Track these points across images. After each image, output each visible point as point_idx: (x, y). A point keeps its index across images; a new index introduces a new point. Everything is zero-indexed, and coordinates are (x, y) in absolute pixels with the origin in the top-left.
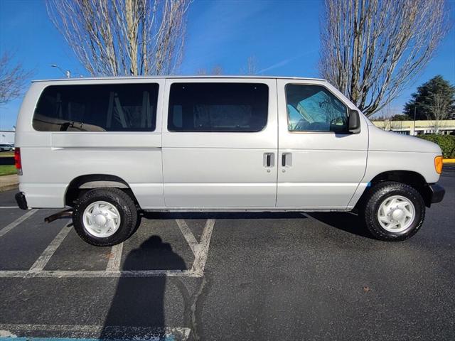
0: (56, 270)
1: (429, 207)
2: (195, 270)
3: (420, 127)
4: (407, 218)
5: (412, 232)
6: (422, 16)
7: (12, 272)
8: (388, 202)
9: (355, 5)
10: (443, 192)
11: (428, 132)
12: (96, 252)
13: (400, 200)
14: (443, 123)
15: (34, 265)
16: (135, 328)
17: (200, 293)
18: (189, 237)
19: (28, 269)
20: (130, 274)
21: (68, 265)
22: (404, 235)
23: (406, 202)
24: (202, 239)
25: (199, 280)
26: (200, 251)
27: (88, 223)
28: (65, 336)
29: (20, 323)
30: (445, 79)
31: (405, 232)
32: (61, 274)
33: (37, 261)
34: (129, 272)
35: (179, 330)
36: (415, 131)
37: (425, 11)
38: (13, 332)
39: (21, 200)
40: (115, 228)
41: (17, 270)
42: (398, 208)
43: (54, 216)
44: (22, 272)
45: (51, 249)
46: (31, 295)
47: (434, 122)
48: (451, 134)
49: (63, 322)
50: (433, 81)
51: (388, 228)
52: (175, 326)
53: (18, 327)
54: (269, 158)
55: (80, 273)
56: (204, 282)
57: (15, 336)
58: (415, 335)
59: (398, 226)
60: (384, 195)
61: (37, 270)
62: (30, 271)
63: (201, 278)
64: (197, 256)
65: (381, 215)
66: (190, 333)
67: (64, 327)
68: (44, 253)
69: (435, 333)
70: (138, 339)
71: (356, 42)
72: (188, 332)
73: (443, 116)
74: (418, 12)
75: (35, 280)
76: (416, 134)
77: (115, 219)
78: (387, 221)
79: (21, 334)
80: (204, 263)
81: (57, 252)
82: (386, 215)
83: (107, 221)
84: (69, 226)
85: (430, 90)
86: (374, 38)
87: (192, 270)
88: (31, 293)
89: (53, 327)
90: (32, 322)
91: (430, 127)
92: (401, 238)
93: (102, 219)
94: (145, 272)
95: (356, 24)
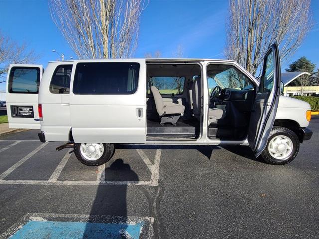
0: (66, 180)
1: (301, 143)
2: (152, 181)
3: (290, 91)
4: (287, 150)
5: (291, 159)
6: (294, 18)
7: (38, 181)
8: (275, 140)
9: (249, 11)
10: (311, 133)
11: (296, 94)
12: (89, 170)
13: (283, 139)
14: (307, 88)
15: (51, 177)
16: (119, 217)
17: (157, 195)
18: (146, 161)
19: (48, 180)
20: (112, 184)
21: (72, 177)
22: (285, 161)
23: (287, 140)
24: (155, 162)
25: (156, 188)
26: (155, 169)
27: (84, 152)
28: (77, 220)
29: (48, 213)
30: (307, 59)
31: (286, 159)
32: (69, 183)
33: (53, 175)
34: (111, 182)
35: (147, 218)
36: (287, 93)
37: (296, 15)
38: (45, 218)
39: (42, 137)
40: (100, 154)
41: (41, 180)
42: (281, 143)
43: (62, 147)
44: (44, 181)
45: (60, 167)
46: (52, 196)
47: (300, 87)
48: (311, 95)
49: (74, 212)
50: (300, 60)
51: (275, 157)
52: (144, 216)
53: (47, 215)
54: (139, 111)
55: (80, 183)
56: (159, 189)
57: (46, 220)
58: (297, 224)
59: (281, 155)
60: (273, 135)
61: (53, 180)
62: (50, 181)
63: (157, 187)
64: (152, 173)
65: (270, 148)
66: (154, 220)
67: (75, 216)
68: (56, 170)
69: (310, 223)
70: (122, 223)
71: (250, 35)
72: (152, 220)
73: (306, 84)
74: (291, 16)
75: (52, 187)
76: (288, 95)
77: (100, 149)
78: (274, 152)
79: (50, 219)
80: (157, 177)
81: (64, 170)
82: (274, 147)
83: (96, 150)
84: (70, 153)
85: (298, 67)
86: (262, 33)
87: (151, 182)
88: (52, 194)
89: (68, 216)
90: (56, 212)
91: (297, 91)
92: (283, 163)
93: (92, 149)
94: (121, 182)
95: (250, 23)
